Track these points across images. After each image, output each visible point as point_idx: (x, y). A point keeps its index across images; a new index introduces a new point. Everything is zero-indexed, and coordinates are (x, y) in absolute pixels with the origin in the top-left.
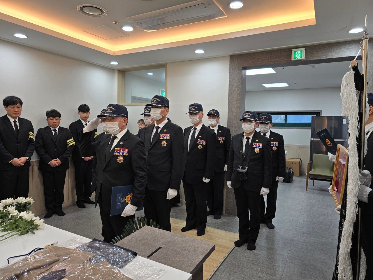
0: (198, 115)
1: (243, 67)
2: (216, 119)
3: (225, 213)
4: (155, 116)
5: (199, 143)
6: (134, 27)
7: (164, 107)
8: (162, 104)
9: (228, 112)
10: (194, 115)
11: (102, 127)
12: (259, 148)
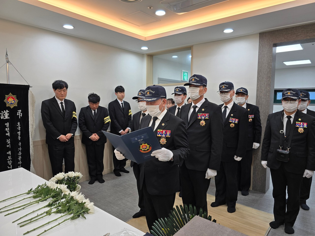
0: (229, 93)
1: (274, 44)
2: (244, 98)
3: (251, 189)
4: (193, 95)
5: (231, 121)
6: (166, 11)
7: (202, 86)
8: (201, 83)
9: (257, 90)
10: (225, 93)
11: (139, 106)
12: (303, 127)
